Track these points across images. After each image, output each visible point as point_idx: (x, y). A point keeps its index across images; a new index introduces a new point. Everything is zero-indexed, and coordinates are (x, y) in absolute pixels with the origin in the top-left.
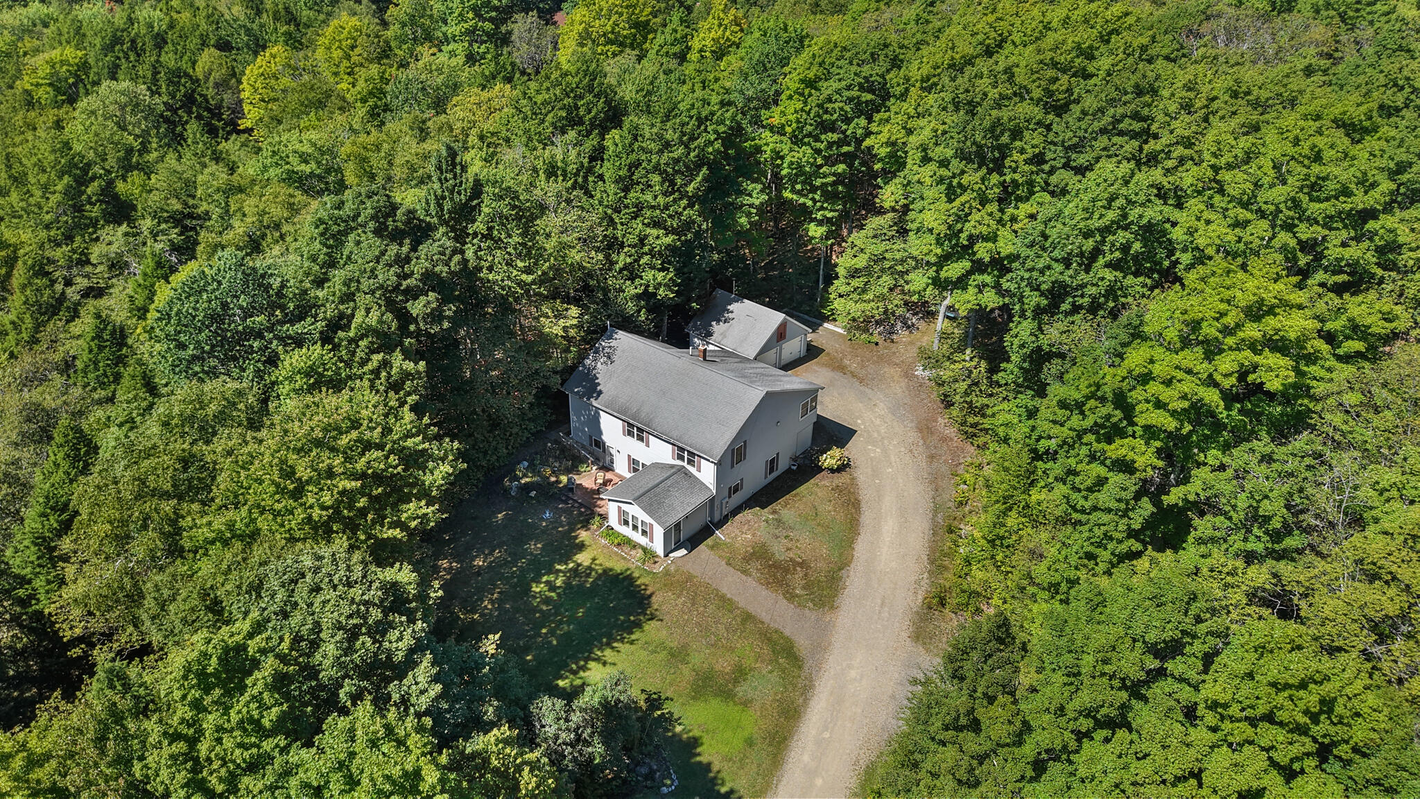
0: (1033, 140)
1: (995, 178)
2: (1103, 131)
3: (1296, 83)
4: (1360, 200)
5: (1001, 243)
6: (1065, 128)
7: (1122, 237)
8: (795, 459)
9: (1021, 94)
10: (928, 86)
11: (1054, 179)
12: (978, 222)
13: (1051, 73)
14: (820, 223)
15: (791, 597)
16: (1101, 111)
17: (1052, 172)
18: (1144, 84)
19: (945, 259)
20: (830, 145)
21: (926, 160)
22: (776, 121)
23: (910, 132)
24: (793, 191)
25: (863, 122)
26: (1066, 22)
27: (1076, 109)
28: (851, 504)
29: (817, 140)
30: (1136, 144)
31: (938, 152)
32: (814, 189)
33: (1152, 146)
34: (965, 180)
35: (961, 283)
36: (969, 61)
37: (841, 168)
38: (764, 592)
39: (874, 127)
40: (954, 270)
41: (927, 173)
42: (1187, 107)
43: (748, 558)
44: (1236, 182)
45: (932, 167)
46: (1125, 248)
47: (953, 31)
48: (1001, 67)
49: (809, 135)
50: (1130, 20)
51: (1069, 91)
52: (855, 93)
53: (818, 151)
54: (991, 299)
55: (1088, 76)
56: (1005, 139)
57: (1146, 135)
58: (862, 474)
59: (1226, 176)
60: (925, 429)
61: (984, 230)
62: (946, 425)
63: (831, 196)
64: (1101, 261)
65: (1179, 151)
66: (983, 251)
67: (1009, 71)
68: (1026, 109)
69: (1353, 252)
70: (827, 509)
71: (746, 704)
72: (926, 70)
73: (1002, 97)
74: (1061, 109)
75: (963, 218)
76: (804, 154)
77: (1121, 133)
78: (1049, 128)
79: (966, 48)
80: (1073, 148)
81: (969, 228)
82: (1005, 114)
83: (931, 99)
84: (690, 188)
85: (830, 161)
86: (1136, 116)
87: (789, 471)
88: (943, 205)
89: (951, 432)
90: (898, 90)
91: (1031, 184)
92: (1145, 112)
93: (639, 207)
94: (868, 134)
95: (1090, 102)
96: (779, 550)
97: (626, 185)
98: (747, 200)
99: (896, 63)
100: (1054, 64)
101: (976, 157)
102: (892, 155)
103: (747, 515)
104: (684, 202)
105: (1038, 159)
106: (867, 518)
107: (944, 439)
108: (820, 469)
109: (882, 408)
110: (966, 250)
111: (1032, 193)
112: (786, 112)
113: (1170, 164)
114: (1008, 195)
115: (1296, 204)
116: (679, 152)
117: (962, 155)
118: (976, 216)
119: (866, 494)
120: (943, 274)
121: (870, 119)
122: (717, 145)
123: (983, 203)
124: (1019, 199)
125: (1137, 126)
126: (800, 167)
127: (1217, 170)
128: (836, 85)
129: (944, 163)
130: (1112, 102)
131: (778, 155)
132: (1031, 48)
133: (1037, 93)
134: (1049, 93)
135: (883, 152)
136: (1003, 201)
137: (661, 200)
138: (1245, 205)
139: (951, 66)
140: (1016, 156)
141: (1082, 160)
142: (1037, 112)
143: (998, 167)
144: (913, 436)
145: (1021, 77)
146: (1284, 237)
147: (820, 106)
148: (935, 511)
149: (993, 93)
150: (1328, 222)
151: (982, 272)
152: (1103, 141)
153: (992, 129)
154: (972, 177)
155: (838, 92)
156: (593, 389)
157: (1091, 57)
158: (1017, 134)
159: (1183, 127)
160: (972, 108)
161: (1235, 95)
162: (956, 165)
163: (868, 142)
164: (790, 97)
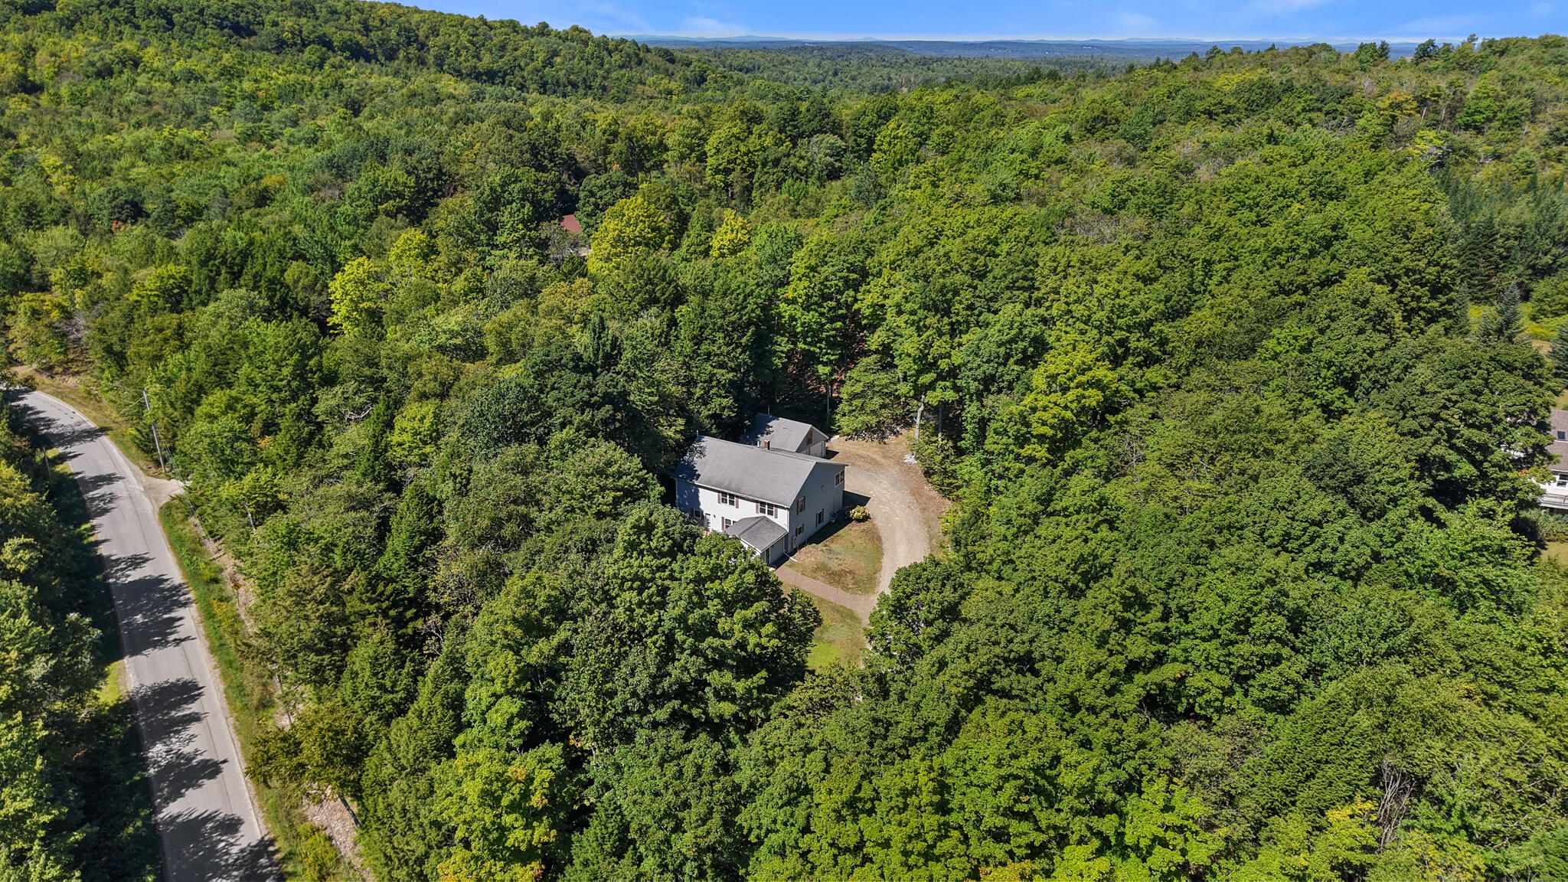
0: (966, 295)
1: (946, 320)
2: (1008, 288)
3: (1115, 256)
4: (1143, 316)
5: (954, 358)
6: (984, 288)
7: (1021, 345)
8: (833, 515)
9: (957, 268)
10: (895, 266)
11: (981, 318)
12: (940, 346)
13: (973, 255)
14: (825, 364)
15: (847, 589)
16: (1005, 276)
17: (980, 314)
18: (1027, 260)
19: (919, 373)
20: (830, 309)
21: (900, 313)
22: (790, 295)
23: (886, 297)
24: (805, 343)
25: (851, 293)
26: (978, 222)
27: (990, 276)
28: (876, 539)
29: (821, 306)
30: (1027, 294)
31: (908, 307)
32: (820, 341)
33: (1036, 295)
34: (927, 322)
35: (931, 386)
36: (918, 251)
37: (839, 324)
38: (829, 588)
39: (860, 296)
40: (927, 378)
41: (901, 321)
42: (1054, 270)
43: (815, 571)
44: (1079, 310)
45: (905, 317)
46: (1024, 351)
47: (906, 229)
48: (941, 253)
49: (815, 303)
50: (1018, 219)
51: (986, 265)
52: (844, 274)
53: (822, 314)
54: (951, 396)
55: (997, 256)
56: (950, 295)
57: (1032, 288)
58: (879, 521)
59: (1073, 307)
60: (916, 493)
61: (943, 351)
62: (930, 491)
63: (831, 345)
64: (1012, 360)
65: (1052, 296)
66: (943, 364)
67: (946, 255)
68: (959, 278)
69: (1144, 343)
70: (859, 542)
71: (831, 642)
72: (892, 257)
73: (946, 271)
74: (982, 276)
75: (929, 345)
76: (811, 317)
77: (1019, 289)
78: (975, 288)
79: (916, 241)
80: (991, 299)
81: (934, 352)
82: (948, 281)
83: (898, 275)
84: (744, 340)
85: (832, 321)
86: (1025, 278)
87: (830, 523)
88: (916, 338)
89: (934, 493)
90: (875, 271)
91: (968, 322)
92: (1030, 275)
93: (709, 354)
94: (856, 300)
95: (997, 272)
96: (834, 565)
97: (698, 340)
98: (778, 348)
99: (870, 253)
100: (975, 250)
101: (932, 307)
102: (873, 314)
103: (808, 548)
104: (739, 350)
105: (971, 307)
106: (886, 545)
107: (931, 498)
108: (850, 520)
109: (885, 484)
110: (934, 365)
111: (969, 328)
112: (797, 289)
113: (1047, 304)
114: (955, 330)
115: (1110, 321)
116: (734, 317)
117: (925, 307)
118: (936, 344)
119: (884, 533)
120: (920, 382)
121: (857, 291)
122: (758, 312)
123: (940, 336)
124: (961, 332)
125: (1026, 284)
126: (810, 326)
127: (1068, 304)
128: (831, 269)
129: (913, 313)
130: (1010, 271)
131: (793, 318)
132: (959, 240)
133: (966, 268)
134: (974, 267)
135: (868, 312)
136: (953, 333)
137: (725, 349)
138: (1086, 323)
139: (908, 254)
140: (957, 306)
141: (996, 306)
142: (967, 279)
143: (947, 313)
144: (909, 498)
145: (955, 257)
146: (1106, 338)
147: (822, 283)
148: (931, 539)
149: (939, 269)
150: (1129, 329)
151: (944, 379)
152: (1008, 294)
153: (941, 291)
154: (932, 320)
155: (834, 274)
156: (693, 474)
157: (997, 245)
158: (956, 293)
159: (1052, 282)
160: (926, 278)
161: (1083, 263)
162: (921, 313)
163: (856, 306)
164: (800, 279)
